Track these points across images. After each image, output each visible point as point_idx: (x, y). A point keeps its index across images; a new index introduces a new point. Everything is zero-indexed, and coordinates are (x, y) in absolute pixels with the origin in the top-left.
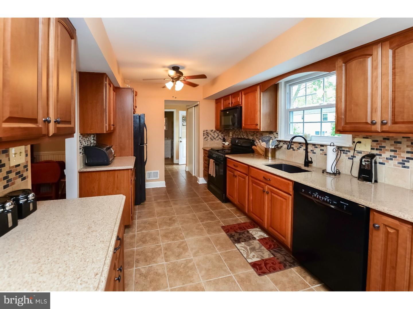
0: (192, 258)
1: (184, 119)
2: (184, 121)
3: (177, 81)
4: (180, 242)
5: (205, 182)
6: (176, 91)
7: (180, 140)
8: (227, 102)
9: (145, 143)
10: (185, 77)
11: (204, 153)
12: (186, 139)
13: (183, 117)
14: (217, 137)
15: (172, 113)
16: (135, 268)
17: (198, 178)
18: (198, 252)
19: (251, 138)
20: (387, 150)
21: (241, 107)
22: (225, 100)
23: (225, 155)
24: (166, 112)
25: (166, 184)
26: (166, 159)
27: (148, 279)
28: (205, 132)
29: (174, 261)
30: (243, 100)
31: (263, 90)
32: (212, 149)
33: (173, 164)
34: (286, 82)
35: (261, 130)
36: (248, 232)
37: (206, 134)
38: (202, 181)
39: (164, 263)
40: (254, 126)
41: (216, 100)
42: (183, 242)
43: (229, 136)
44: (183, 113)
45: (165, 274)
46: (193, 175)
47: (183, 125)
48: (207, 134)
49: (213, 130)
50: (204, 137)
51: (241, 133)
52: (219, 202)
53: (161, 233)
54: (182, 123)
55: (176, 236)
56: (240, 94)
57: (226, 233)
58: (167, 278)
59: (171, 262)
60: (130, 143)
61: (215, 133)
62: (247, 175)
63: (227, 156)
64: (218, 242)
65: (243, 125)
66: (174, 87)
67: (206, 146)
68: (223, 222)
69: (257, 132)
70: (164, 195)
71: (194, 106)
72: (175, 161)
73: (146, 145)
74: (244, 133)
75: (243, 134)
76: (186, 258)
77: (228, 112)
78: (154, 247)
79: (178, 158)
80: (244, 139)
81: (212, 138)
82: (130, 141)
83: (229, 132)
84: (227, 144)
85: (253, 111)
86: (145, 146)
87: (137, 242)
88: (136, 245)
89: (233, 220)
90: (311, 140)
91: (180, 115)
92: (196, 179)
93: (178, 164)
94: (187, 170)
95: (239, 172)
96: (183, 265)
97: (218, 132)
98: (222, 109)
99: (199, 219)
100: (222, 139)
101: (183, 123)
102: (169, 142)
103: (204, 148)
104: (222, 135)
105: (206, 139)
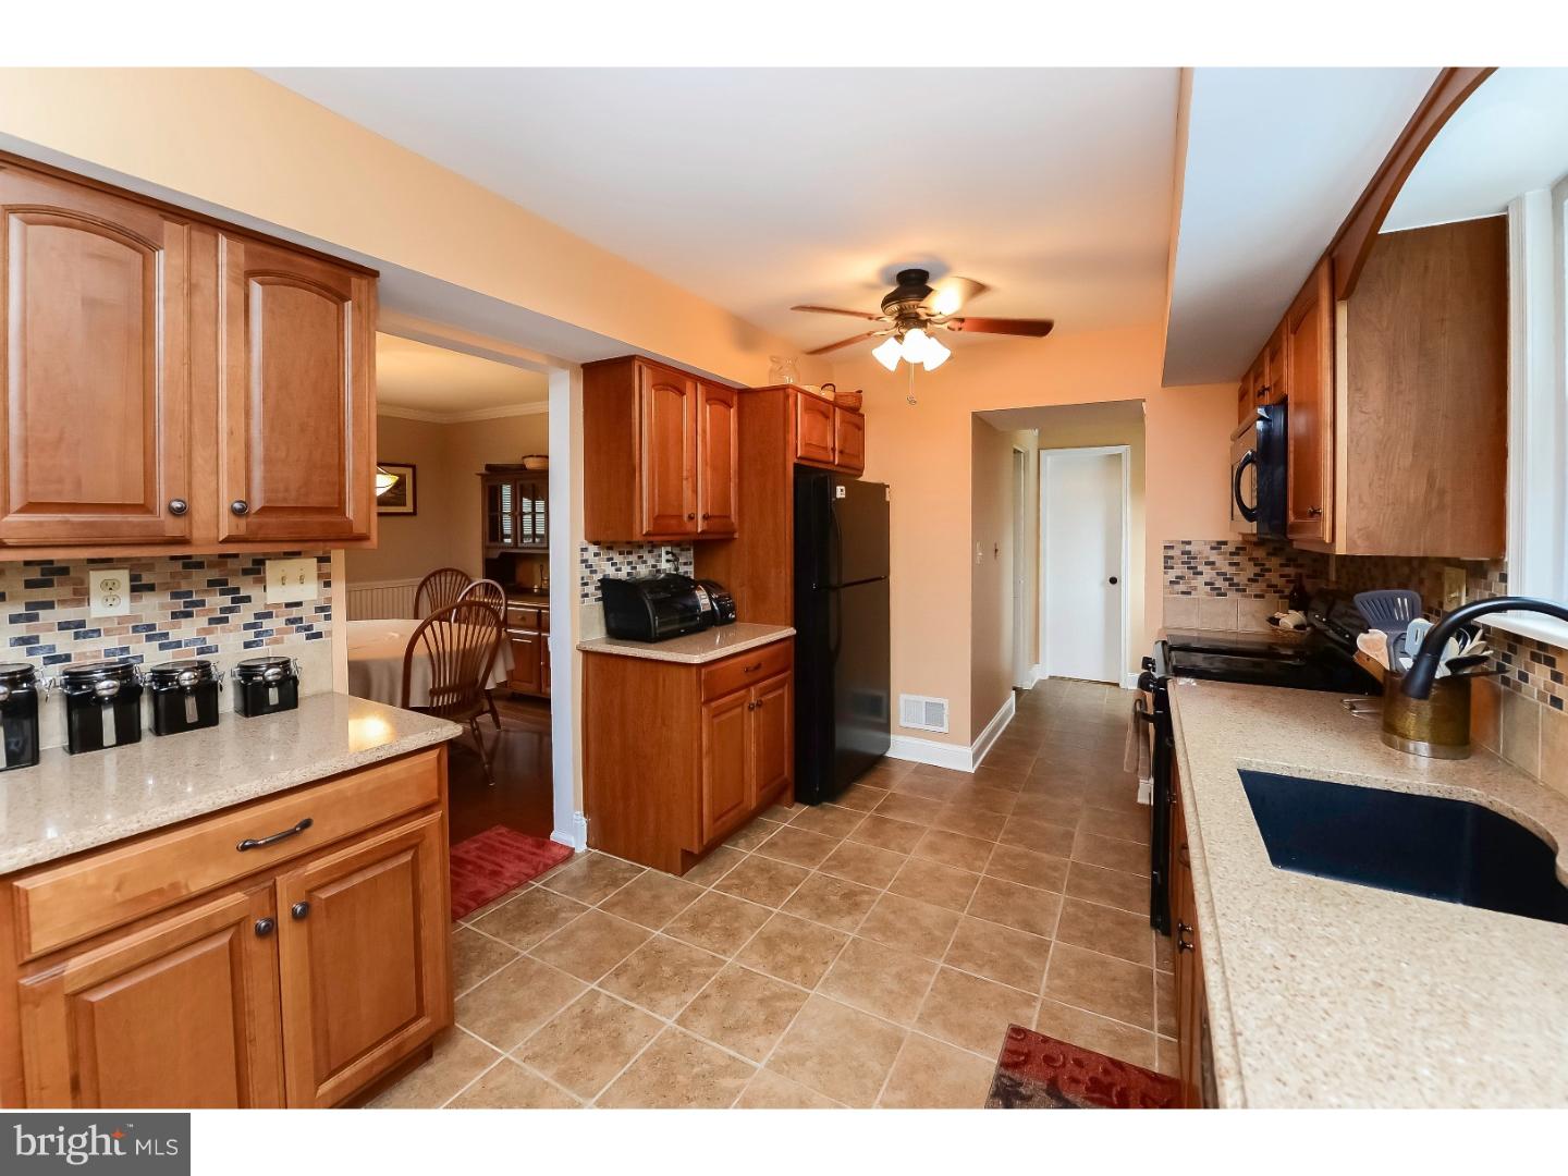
0: (760, 1065)
4: (786, 990)
14: (1251, 580)
16: (594, 986)
18: (801, 1060)
27: (583, 1038)
28: (1175, 553)
29: (697, 1037)
37: (1182, 558)
39: (670, 1023)
42: (794, 996)
45: (628, 1056)
48: (1190, 558)
49: (1225, 543)
50: (1172, 575)
53: (771, 925)
55: (800, 959)
57: (1004, 1064)
58: (622, 1071)
59: (688, 1032)
61: (1237, 559)
64: (921, 1077)
68: (1047, 1011)
76: (741, 1054)
78: (703, 956)
81: (1219, 583)
84: (1288, 621)
87: (681, 919)
88: (668, 925)
89: (1113, 1032)
96: (706, 1066)
97: (1257, 555)
104: (1290, 571)
105: (1182, 587)
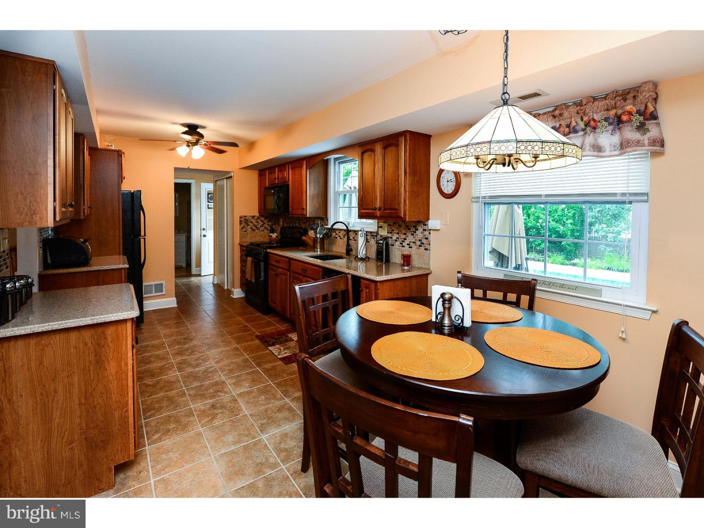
0: (214, 365)
1: (210, 197)
2: (211, 201)
3: (194, 145)
4: (199, 356)
5: (242, 295)
6: (194, 159)
7: (204, 233)
8: (273, 176)
9: (142, 234)
10: (207, 142)
11: (242, 251)
12: (213, 231)
13: (208, 194)
14: (261, 226)
15: (188, 186)
17: (233, 289)
18: (222, 360)
19: (303, 226)
20: (395, 233)
21: (288, 185)
22: (271, 173)
23: (266, 250)
24: (176, 184)
25: (178, 303)
26: (178, 269)
28: (242, 219)
30: (289, 175)
31: (309, 167)
32: (251, 244)
33: (190, 275)
34: (336, 159)
35: (308, 216)
36: (287, 336)
37: (244, 221)
38: (238, 293)
40: (301, 210)
41: (260, 171)
42: (203, 356)
43: (279, 225)
44: (208, 187)
46: (226, 288)
47: (208, 208)
48: (246, 221)
49: (255, 216)
50: (242, 226)
51: (293, 220)
52: (259, 314)
53: (172, 352)
54: (207, 203)
55: (193, 352)
56: (287, 167)
57: (260, 340)
59: (186, 371)
60: (116, 235)
61: (258, 221)
62: (288, 271)
63: (269, 250)
64: (248, 349)
65: (291, 209)
66: (190, 153)
67: (245, 240)
68: (260, 332)
69: (303, 218)
70: (175, 315)
71: (227, 178)
72: (194, 270)
73: (145, 239)
74: (296, 220)
75: (296, 222)
76: (206, 366)
77: (273, 191)
78: (162, 365)
79: (199, 265)
80: (296, 227)
81: (254, 228)
82: (116, 232)
83: (279, 219)
84: (274, 235)
85: (301, 191)
86: (142, 240)
89: (273, 329)
90: (353, 227)
91: (203, 190)
92: (229, 292)
93: (200, 275)
94: (215, 283)
95: (281, 270)
97: (263, 219)
98: (267, 185)
99: (228, 334)
100: (269, 229)
101: (209, 203)
102: (183, 237)
103: (241, 244)
104: (270, 223)
105: (244, 230)
